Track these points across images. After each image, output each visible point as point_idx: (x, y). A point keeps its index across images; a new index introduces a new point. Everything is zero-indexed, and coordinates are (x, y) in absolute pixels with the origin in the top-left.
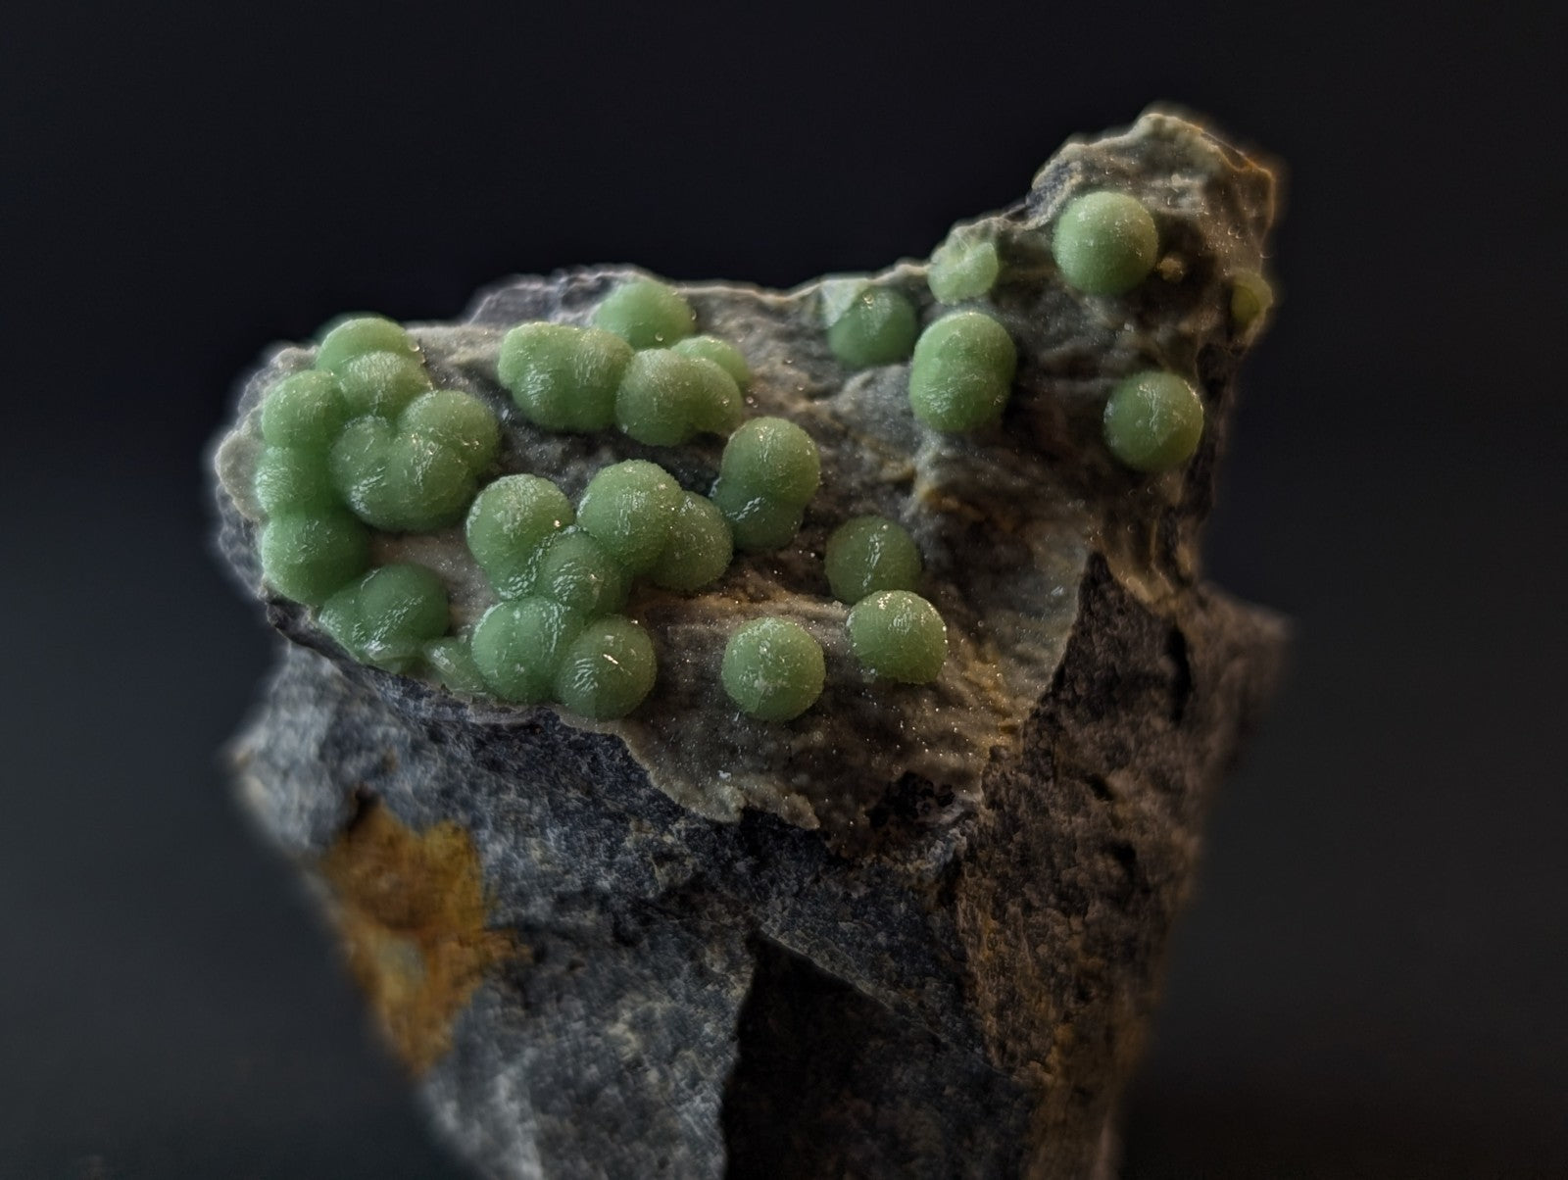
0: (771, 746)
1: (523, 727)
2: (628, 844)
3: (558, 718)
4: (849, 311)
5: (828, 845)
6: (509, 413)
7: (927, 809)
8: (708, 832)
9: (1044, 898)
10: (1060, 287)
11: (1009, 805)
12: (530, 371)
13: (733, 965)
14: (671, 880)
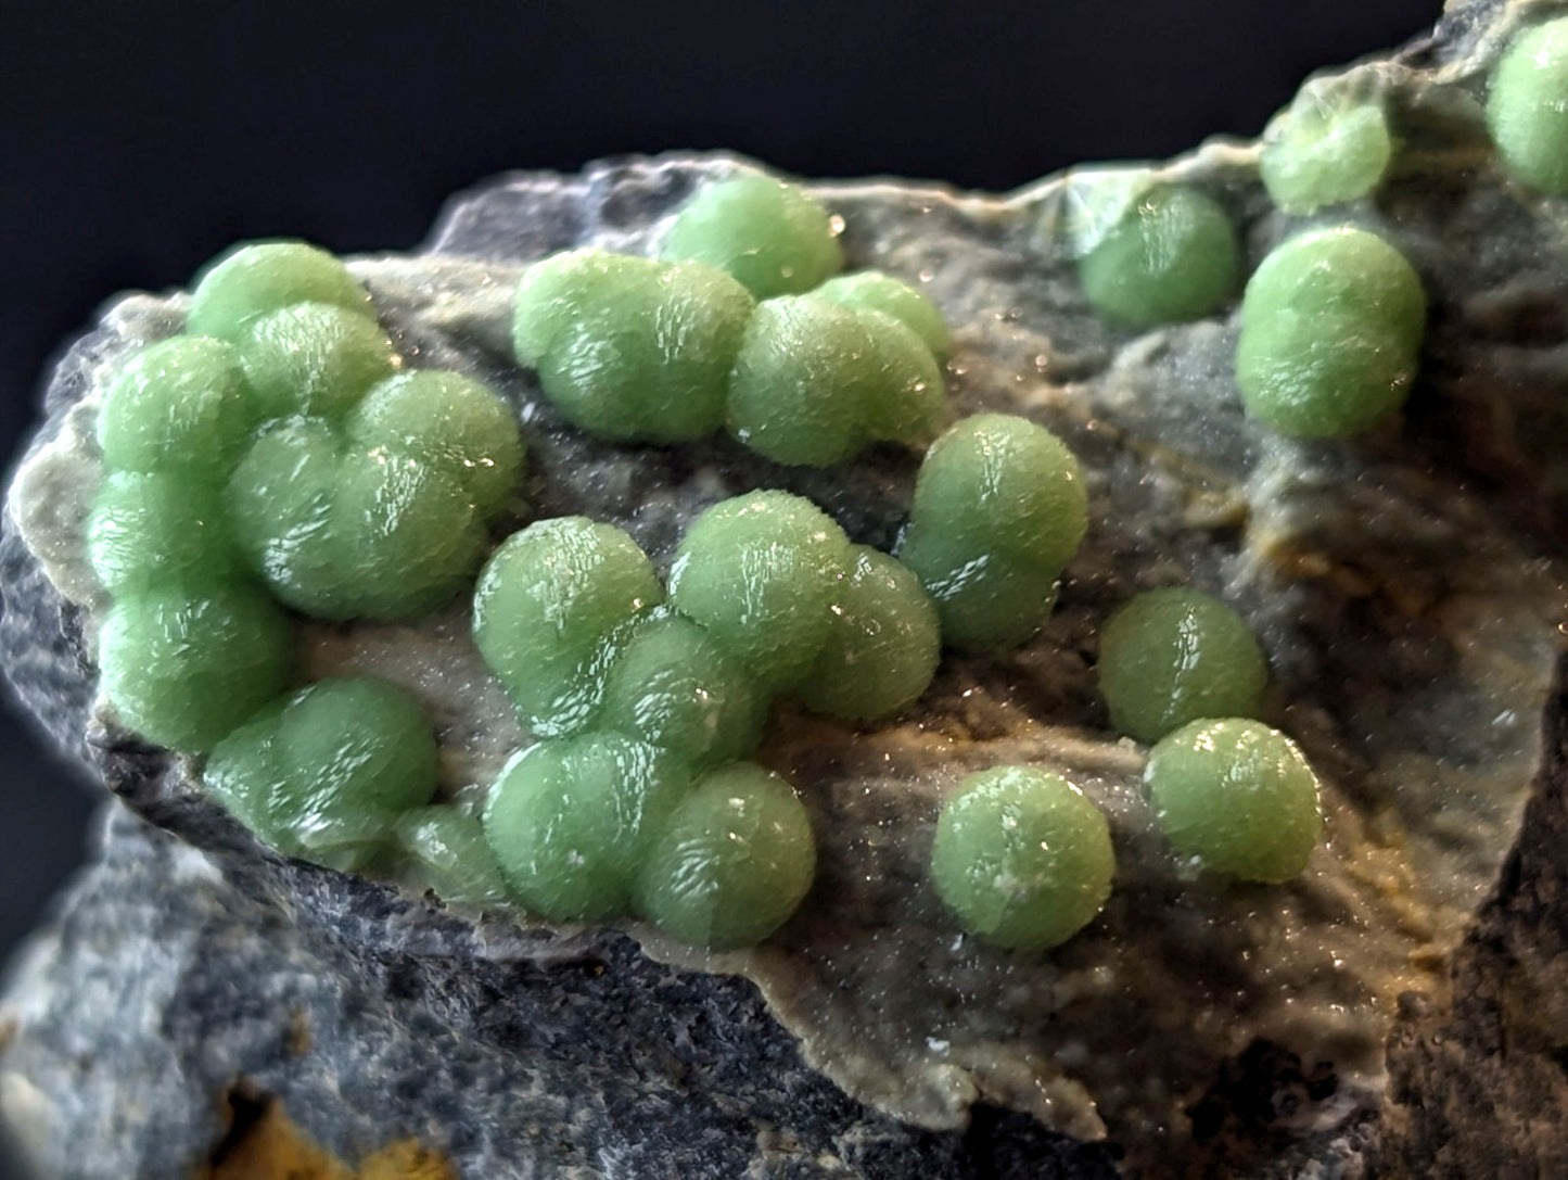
0: (1020, 993)
1: (572, 964)
2: (754, 1171)
3: (637, 947)
4: (1120, 226)
5: (1120, 1167)
6: (536, 408)
7: (1289, 1103)
8: (907, 1148)
10: (1496, 183)
11: (1431, 1097)
12: (576, 336)
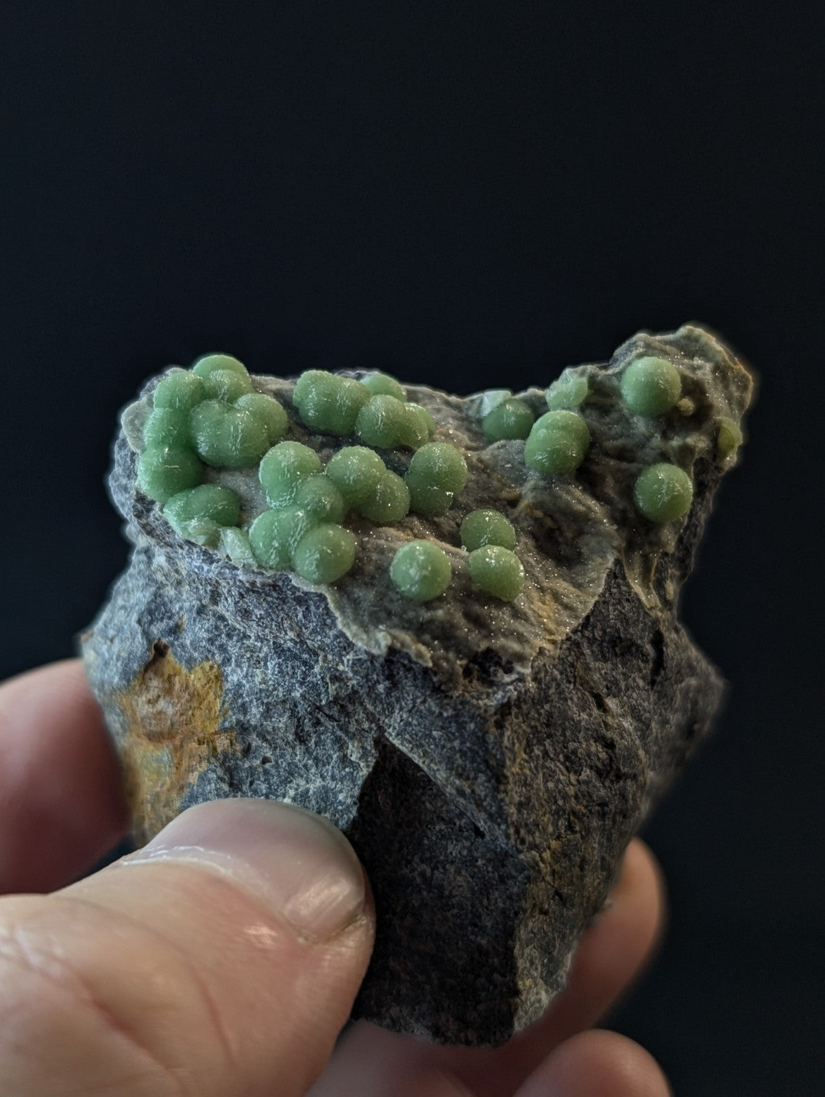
0: (411, 614)
1: (269, 585)
2: (317, 669)
3: (291, 581)
4: (497, 407)
5: (435, 679)
7: (496, 671)
8: (366, 661)
9: (557, 754)
10: (620, 410)
11: (545, 685)
13: (364, 756)
14: (337, 694)
